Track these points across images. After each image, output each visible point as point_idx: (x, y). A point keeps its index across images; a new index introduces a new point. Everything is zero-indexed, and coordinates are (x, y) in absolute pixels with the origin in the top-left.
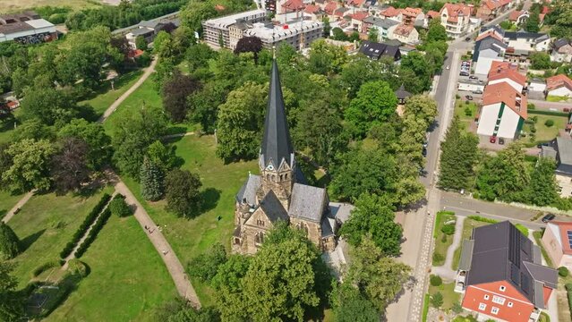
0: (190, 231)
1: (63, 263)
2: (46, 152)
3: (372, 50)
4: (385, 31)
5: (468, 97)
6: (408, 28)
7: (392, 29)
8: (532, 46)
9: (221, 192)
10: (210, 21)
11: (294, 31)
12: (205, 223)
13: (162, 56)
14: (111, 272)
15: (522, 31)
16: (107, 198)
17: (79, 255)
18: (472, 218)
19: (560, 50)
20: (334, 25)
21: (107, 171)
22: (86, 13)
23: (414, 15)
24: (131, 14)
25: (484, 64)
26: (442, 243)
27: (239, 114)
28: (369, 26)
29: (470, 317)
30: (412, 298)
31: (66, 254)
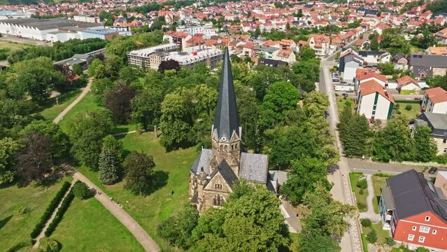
0: (147, 205)
1: (34, 243)
2: (11, 148)
3: (267, 65)
4: (270, 55)
5: (344, 95)
6: (287, 52)
7: (275, 53)
8: (378, 60)
9: (168, 173)
10: (134, 52)
11: (201, 56)
12: (160, 198)
13: (97, 78)
14: (82, 245)
15: (370, 50)
16: (67, 185)
17: (49, 233)
18: (377, 175)
19: (399, 62)
20: (231, 53)
21: (63, 165)
22: (26, 50)
23: (288, 44)
24: (65, 51)
25: (350, 72)
26: (361, 195)
27: (179, 108)
28: (258, 52)
29: (402, 247)
30: (351, 239)
31: (36, 234)
